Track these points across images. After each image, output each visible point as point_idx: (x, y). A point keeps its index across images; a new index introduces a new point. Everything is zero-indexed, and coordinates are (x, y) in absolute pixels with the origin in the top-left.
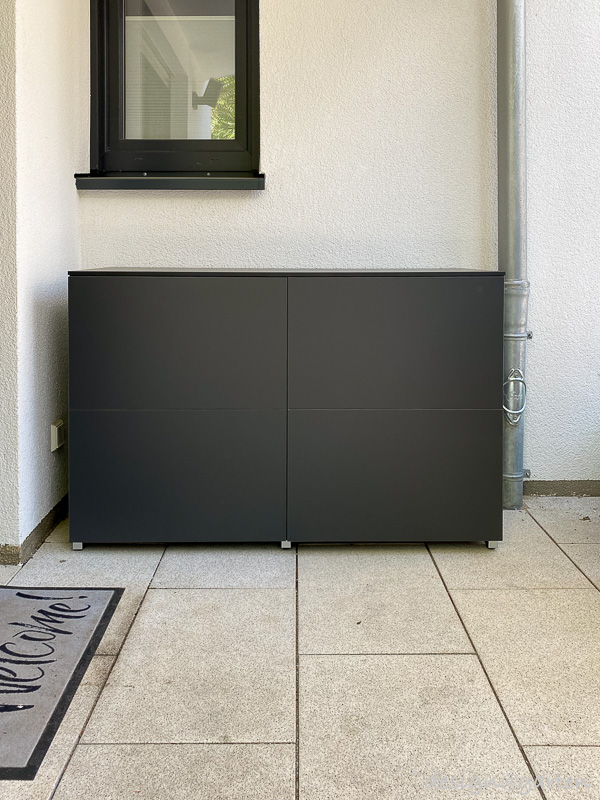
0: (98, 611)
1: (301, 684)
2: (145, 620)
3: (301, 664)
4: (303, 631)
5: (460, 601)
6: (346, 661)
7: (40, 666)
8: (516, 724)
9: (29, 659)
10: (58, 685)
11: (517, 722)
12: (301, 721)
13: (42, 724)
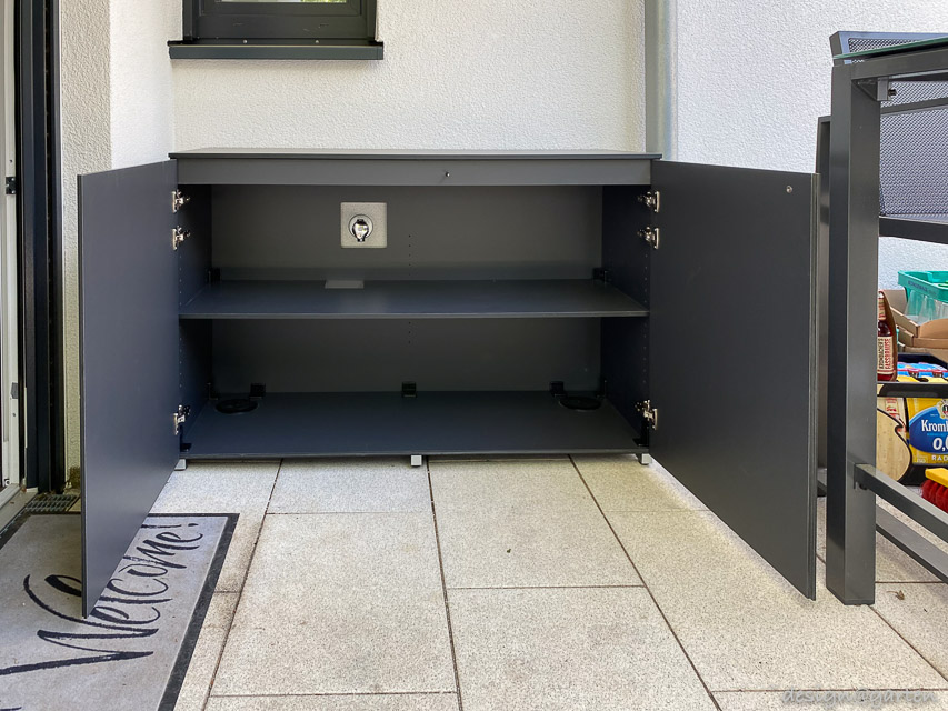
0: (212, 540)
1: (454, 623)
2: (266, 551)
3: (451, 600)
4: (448, 562)
5: (619, 524)
6: (501, 596)
7: (155, 605)
8: (701, 667)
9: (141, 598)
10: (178, 628)
11: (702, 665)
12: (459, 667)
13: (166, 673)
